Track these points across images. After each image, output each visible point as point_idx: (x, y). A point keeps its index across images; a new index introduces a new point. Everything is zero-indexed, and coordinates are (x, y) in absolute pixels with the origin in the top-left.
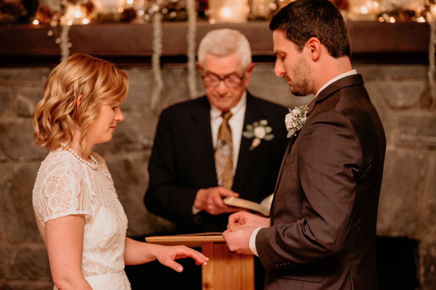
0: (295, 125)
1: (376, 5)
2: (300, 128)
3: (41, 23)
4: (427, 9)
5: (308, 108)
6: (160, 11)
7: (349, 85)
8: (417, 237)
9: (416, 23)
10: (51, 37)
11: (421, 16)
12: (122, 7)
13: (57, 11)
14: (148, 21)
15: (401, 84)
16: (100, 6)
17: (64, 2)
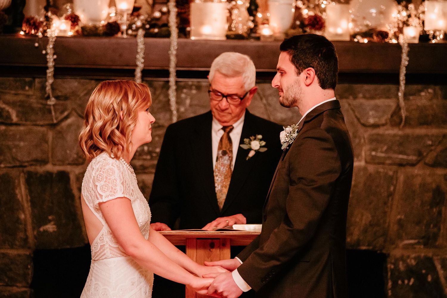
0: (288, 139)
1: (351, 25)
2: (292, 142)
3: (26, 34)
4: (401, 30)
5: (298, 127)
6: (143, 27)
7: (331, 108)
8: (384, 251)
9: (388, 43)
10: (37, 47)
11: (393, 37)
12: (105, 20)
13: (42, 22)
14: (131, 35)
15: (373, 102)
16: (84, 19)
17: (49, 14)
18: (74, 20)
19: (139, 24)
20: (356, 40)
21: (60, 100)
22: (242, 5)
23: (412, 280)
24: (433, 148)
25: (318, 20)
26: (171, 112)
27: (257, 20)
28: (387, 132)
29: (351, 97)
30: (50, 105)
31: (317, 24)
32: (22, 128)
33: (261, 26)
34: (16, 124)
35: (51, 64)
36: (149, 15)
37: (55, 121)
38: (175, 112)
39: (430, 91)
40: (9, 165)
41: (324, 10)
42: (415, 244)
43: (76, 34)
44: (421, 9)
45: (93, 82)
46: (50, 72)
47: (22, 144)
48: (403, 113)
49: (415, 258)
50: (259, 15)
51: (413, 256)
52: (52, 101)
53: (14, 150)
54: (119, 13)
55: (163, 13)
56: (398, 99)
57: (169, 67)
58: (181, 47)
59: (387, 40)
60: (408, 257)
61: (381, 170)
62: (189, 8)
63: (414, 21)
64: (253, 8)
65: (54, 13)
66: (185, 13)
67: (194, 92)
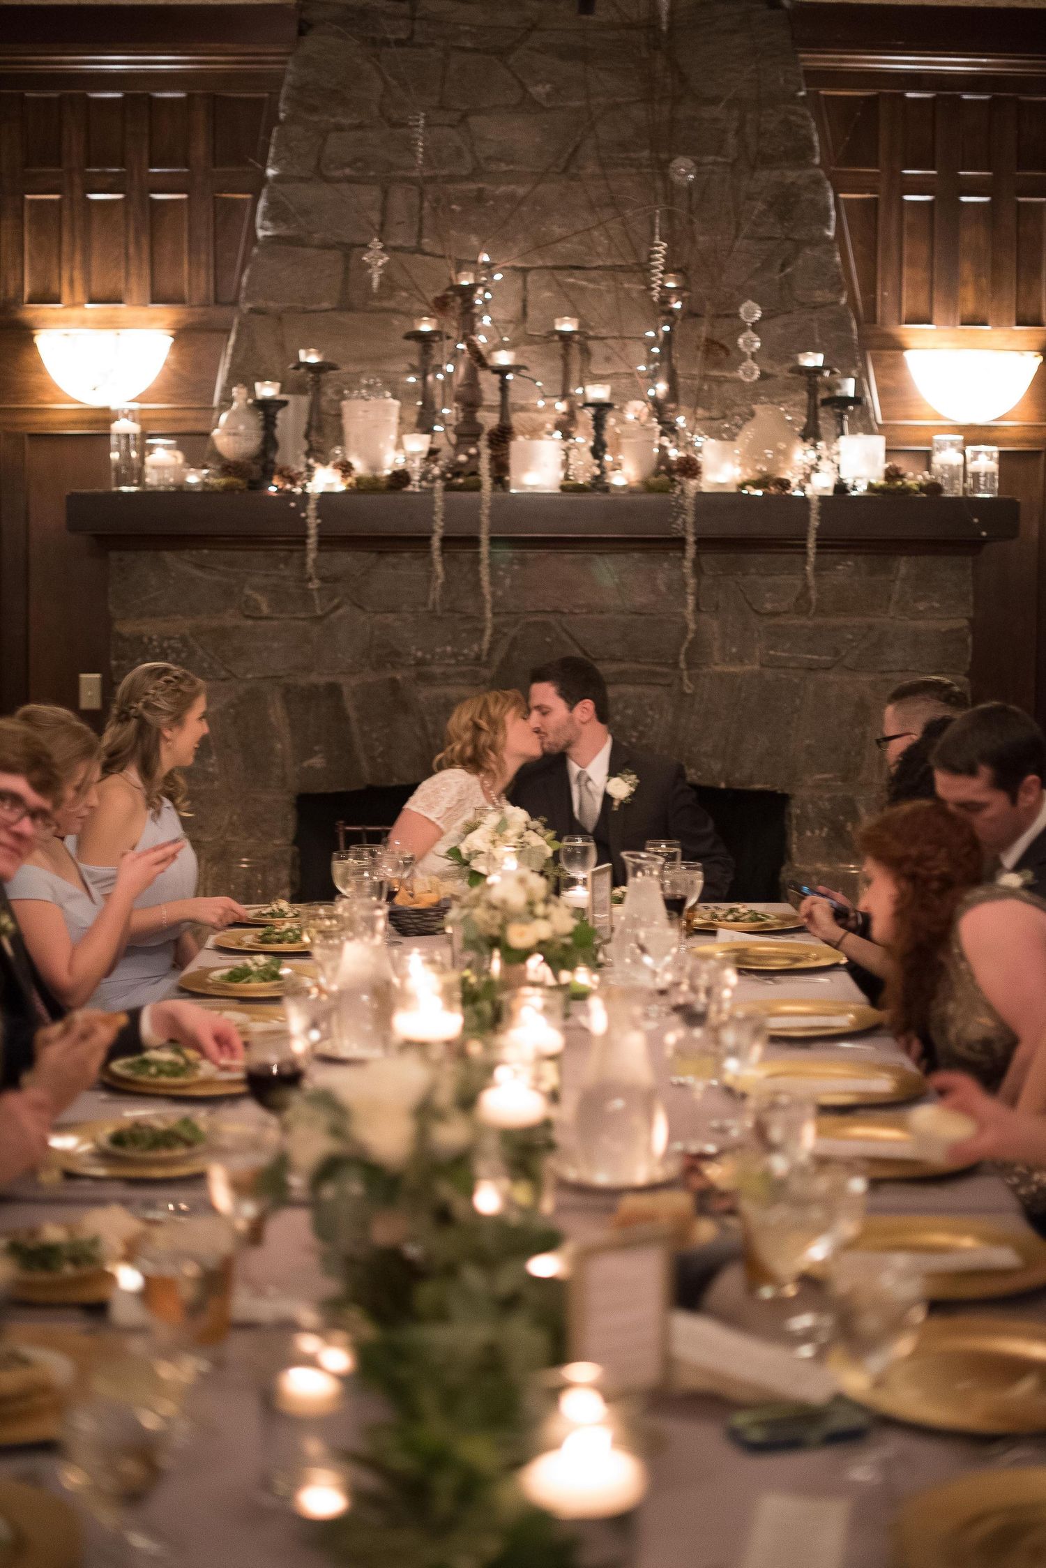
1: (738, 471)
3: (279, 491)
4: (807, 478)
6: (442, 476)
8: (787, 791)
9: (790, 496)
10: (293, 508)
11: (798, 488)
12: (389, 469)
13: (301, 473)
14: (426, 488)
15: (770, 580)
16: (360, 467)
17: (311, 461)
18: (346, 468)
19: (436, 471)
20: (745, 492)
21: (327, 582)
22: (583, 444)
23: (826, 829)
24: (854, 644)
25: (691, 462)
26: (482, 595)
27: (605, 464)
28: (791, 622)
29: (739, 573)
30: (312, 590)
31: (690, 469)
32: (275, 623)
33: (611, 473)
34: (267, 618)
35: (312, 531)
36: (451, 460)
37: (319, 612)
38: (488, 597)
39: (850, 563)
40: (258, 675)
41: (699, 450)
42: (831, 779)
43: (349, 488)
44: (835, 448)
45: (374, 555)
46: (312, 542)
47: (276, 645)
48: (813, 595)
49: (830, 800)
50: (608, 458)
51: (827, 796)
52: (314, 585)
53: (265, 654)
54: (409, 458)
55: (470, 456)
56: (805, 575)
57: (479, 533)
58: (496, 505)
59: (788, 492)
60: (820, 798)
61: (785, 677)
62: (507, 449)
63: (825, 465)
64: (599, 447)
65: (317, 460)
66: (502, 455)
67: (516, 567)
